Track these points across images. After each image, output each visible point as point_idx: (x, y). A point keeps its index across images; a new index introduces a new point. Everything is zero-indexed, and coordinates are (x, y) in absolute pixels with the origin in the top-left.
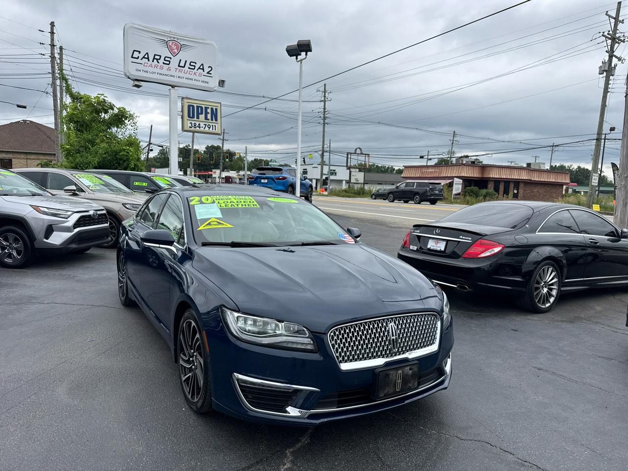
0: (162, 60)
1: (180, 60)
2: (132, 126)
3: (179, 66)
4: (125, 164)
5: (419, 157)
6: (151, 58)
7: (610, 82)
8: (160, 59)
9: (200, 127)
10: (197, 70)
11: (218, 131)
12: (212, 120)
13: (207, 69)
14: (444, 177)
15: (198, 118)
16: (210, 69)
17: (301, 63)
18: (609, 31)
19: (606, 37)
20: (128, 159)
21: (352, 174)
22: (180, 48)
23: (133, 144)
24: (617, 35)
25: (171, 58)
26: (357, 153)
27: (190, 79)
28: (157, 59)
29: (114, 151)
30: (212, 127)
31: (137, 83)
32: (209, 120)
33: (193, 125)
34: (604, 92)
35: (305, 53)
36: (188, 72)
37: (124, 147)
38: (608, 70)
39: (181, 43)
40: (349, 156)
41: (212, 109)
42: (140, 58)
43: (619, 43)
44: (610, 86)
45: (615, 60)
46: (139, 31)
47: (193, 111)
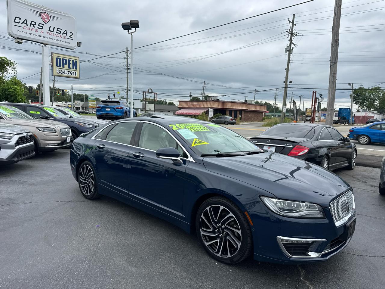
0: (37, 26)
1: (50, 27)
2: (12, 71)
3: (49, 30)
4: (12, 98)
5: (189, 96)
6: (29, 24)
7: (291, 57)
8: (35, 25)
9: (65, 73)
10: (62, 34)
11: (77, 76)
12: (73, 68)
13: (69, 34)
14: (202, 108)
15: (63, 67)
16: (71, 34)
17: (132, 34)
18: (290, 29)
19: (288, 33)
20: (15, 95)
21: (147, 105)
22: (50, 18)
23: (17, 84)
24: (293, 32)
25: (43, 25)
26: (149, 92)
27: (57, 40)
28: (33, 25)
29: (3, 89)
30: (73, 73)
31: (19, 40)
32: (71, 68)
33: (60, 72)
34: (288, 62)
35: (134, 28)
36: (56, 35)
37: (12, 86)
38: (289, 50)
39: (51, 15)
40: (145, 94)
41: (73, 61)
42: (21, 23)
43: (294, 36)
44: (290, 59)
45: (292, 45)
46: (19, 3)
47: (60, 62)
